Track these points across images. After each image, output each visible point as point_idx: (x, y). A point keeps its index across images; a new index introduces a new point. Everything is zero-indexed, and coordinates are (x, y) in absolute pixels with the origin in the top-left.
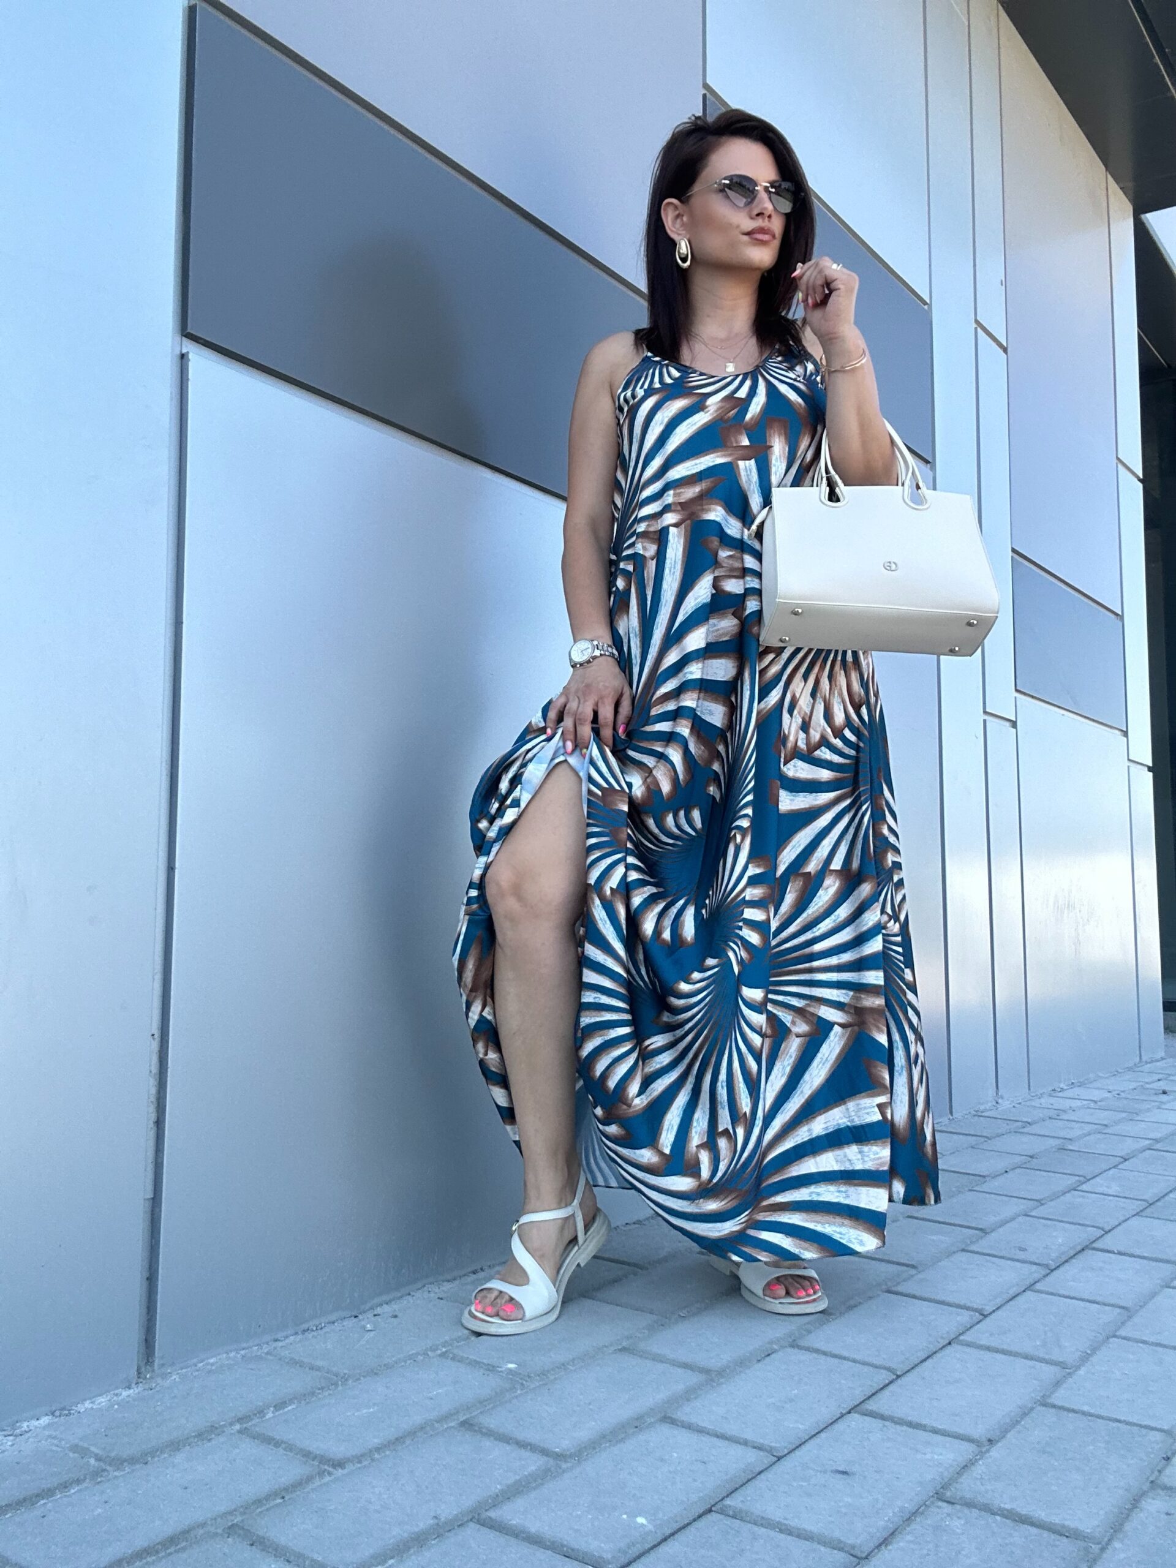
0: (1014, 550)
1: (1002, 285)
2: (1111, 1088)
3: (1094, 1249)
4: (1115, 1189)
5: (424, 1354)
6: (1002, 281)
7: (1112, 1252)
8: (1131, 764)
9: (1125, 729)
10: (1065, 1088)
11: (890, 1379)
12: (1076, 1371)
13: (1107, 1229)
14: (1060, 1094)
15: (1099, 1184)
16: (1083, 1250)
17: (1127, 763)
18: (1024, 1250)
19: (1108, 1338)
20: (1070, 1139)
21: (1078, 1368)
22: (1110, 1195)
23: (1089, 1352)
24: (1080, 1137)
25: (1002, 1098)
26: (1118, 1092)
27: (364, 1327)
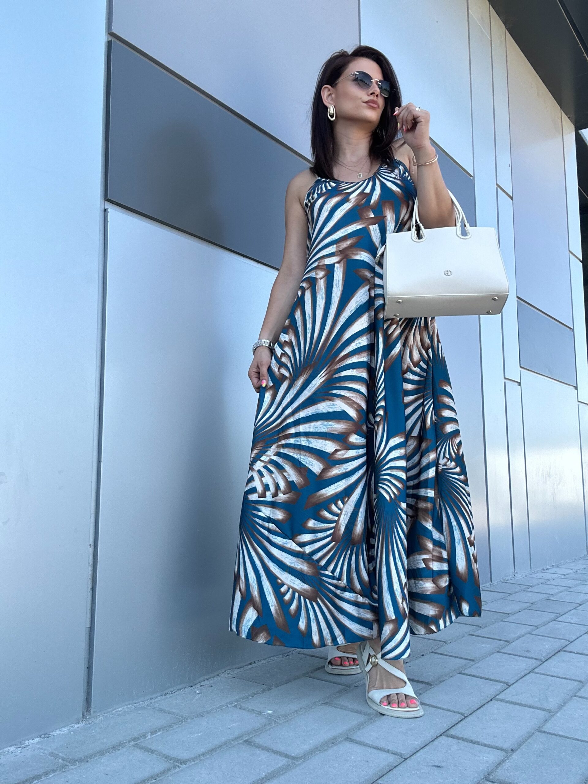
0: (518, 297)
1: (509, 166)
2: (572, 568)
3: (565, 651)
4: (575, 620)
5: (226, 706)
6: (509, 164)
7: (574, 653)
8: (580, 404)
9: (576, 386)
10: (550, 568)
11: (462, 719)
12: (555, 714)
13: (571, 640)
14: (547, 571)
15: (567, 618)
16: (559, 651)
17: (577, 403)
18: (528, 651)
19: (572, 697)
20: (552, 595)
21: (557, 712)
22: (572, 623)
23: (562, 704)
24: (557, 594)
25: (517, 573)
26: (576, 570)
27: (195, 692)
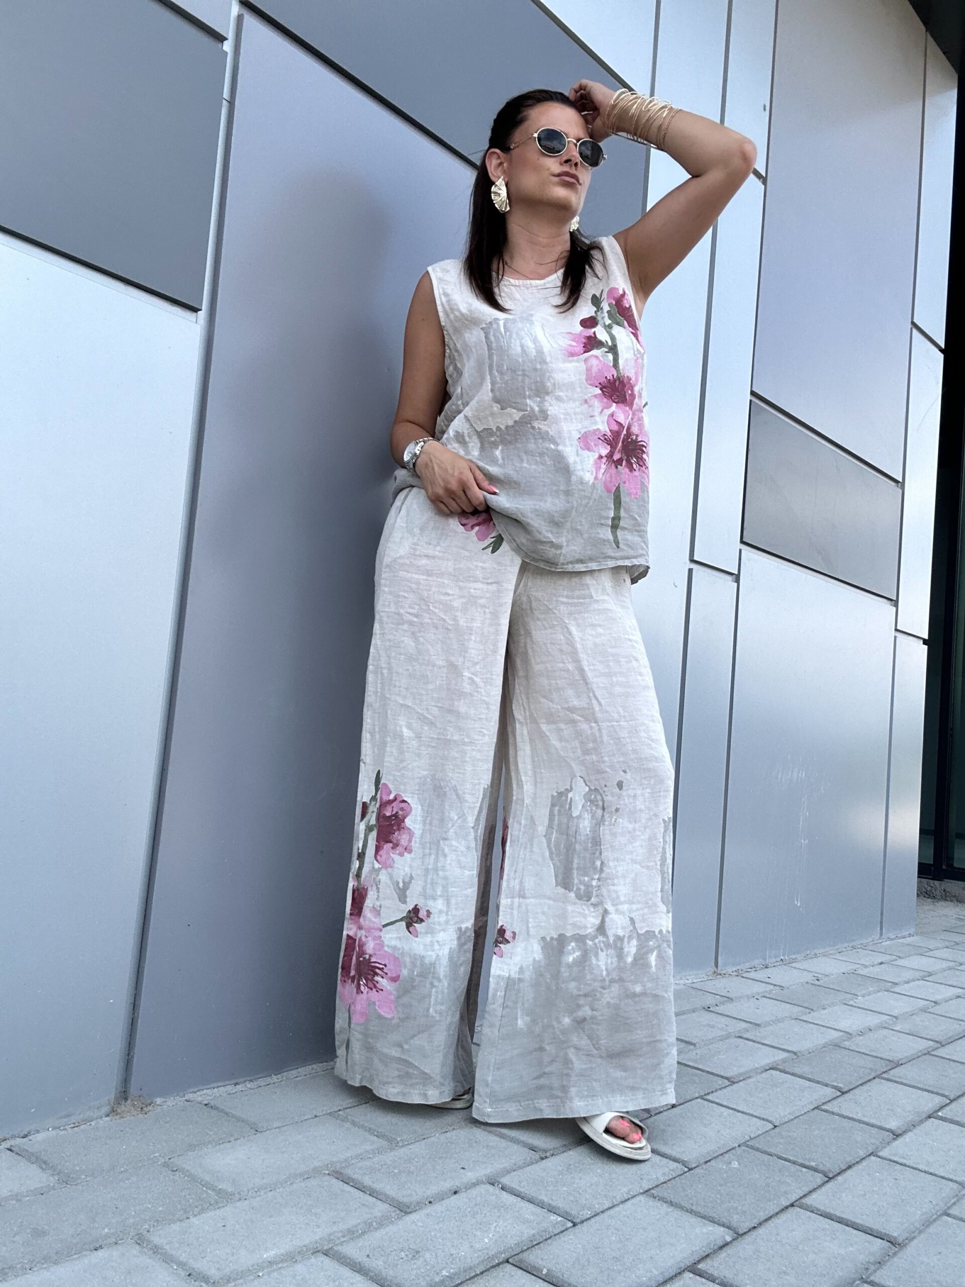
0: (753, 393)
1: (765, 110)
6: (765, 105)
8: (898, 634)
9: (895, 599)
17: (894, 634)
